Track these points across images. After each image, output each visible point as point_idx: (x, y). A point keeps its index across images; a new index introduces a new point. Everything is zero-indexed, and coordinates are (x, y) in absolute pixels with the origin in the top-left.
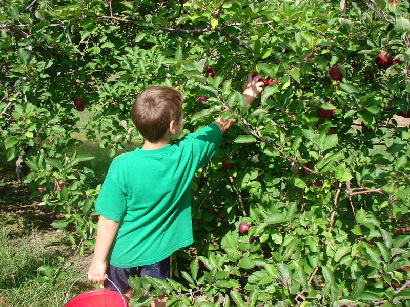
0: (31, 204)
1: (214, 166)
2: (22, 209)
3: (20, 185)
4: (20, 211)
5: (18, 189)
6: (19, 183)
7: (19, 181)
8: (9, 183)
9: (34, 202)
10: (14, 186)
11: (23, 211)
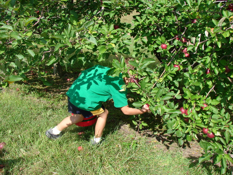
0: (66, 89)
1: (221, 70)
2: (63, 91)
3: (56, 77)
4: (62, 93)
5: (55, 80)
6: (55, 76)
7: (55, 75)
8: (50, 76)
9: (67, 88)
10: (53, 77)
11: (64, 93)
